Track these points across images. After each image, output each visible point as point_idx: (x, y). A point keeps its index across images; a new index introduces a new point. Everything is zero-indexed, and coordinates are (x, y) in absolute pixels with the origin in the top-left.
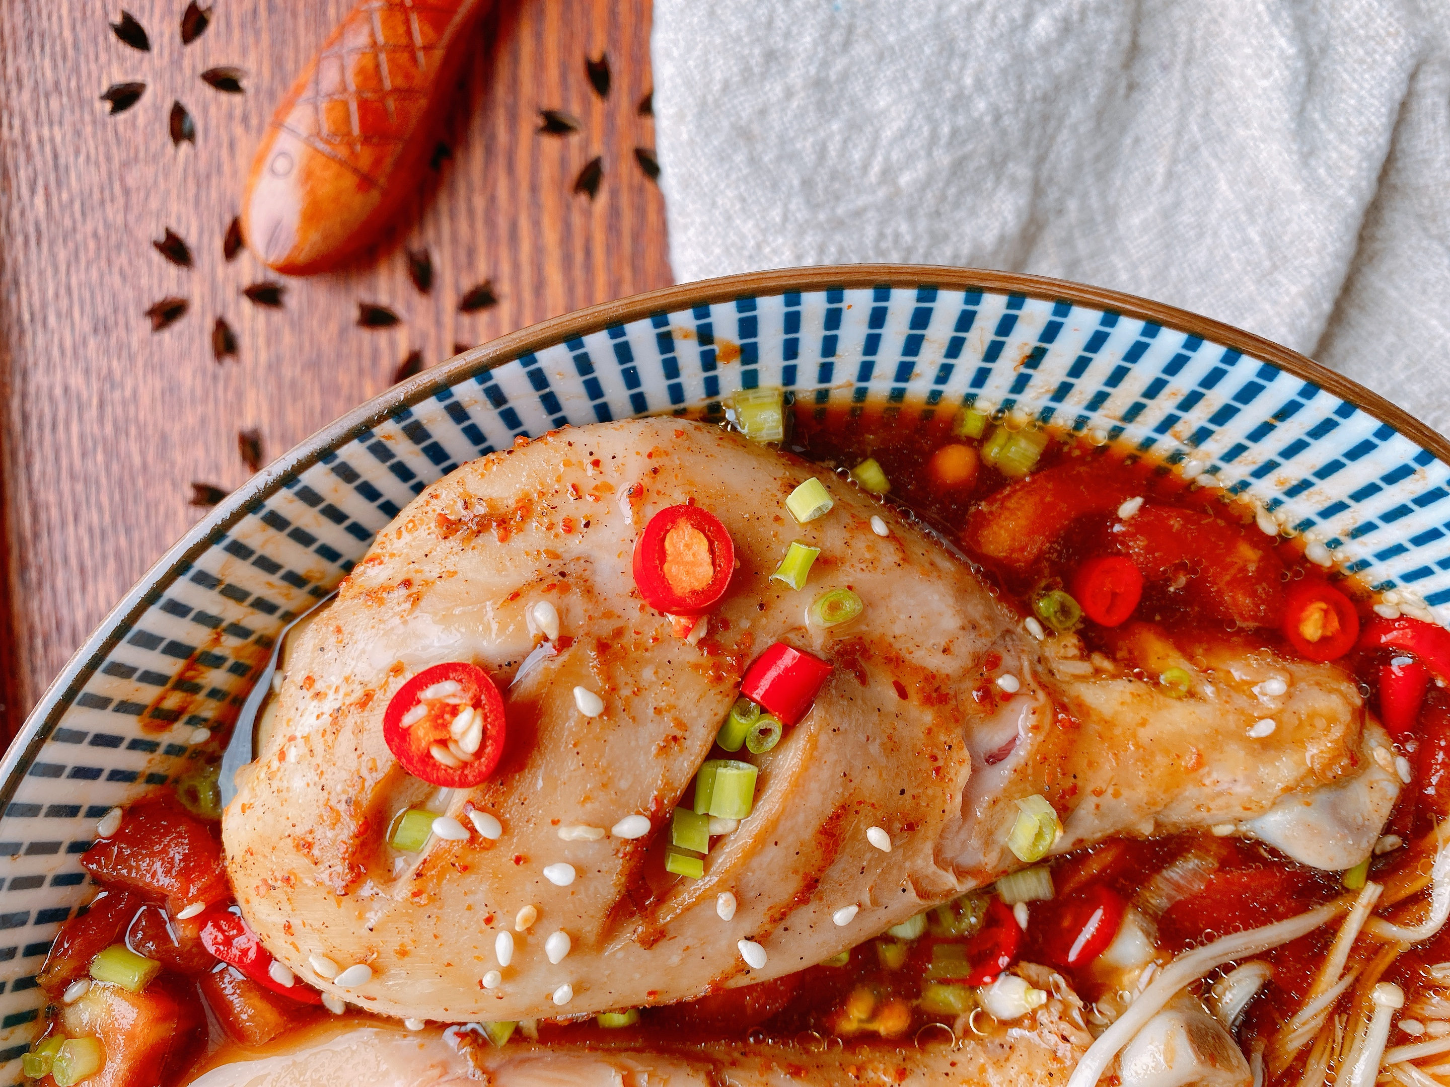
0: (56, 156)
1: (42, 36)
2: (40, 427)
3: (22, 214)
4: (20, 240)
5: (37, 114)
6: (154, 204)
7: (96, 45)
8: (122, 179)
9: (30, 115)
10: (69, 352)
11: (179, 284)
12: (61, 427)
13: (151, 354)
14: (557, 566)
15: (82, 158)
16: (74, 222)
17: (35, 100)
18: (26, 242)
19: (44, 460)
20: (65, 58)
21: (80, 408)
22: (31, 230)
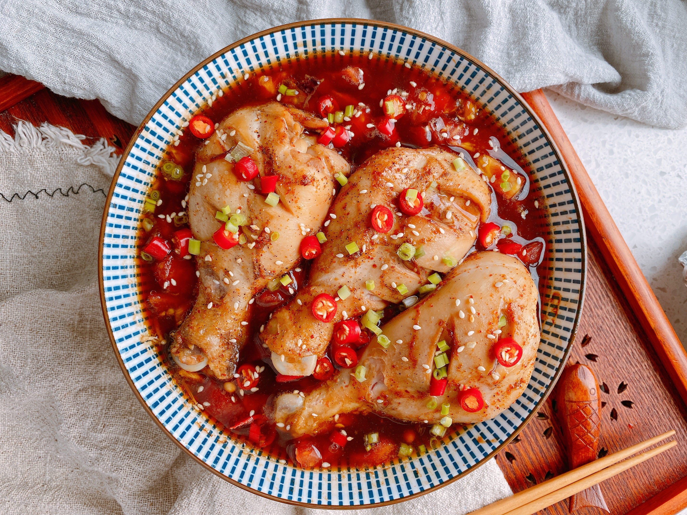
0: (631, 364)
1: (648, 392)
2: (603, 295)
3: (632, 346)
4: (630, 340)
5: (640, 372)
6: (602, 366)
7: (635, 397)
8: (613, 368)
9: (642, 371)
10: (605, 318)
11: (586, 350)
12: (598, 299)
13: (585, 329)
15: (625, 367)
16: (619, 351)
17: (643, 375)
18: (628, 340)
19: (598, 288)
20: (641, 389)
21: (596, 306)
22: (628, 343)
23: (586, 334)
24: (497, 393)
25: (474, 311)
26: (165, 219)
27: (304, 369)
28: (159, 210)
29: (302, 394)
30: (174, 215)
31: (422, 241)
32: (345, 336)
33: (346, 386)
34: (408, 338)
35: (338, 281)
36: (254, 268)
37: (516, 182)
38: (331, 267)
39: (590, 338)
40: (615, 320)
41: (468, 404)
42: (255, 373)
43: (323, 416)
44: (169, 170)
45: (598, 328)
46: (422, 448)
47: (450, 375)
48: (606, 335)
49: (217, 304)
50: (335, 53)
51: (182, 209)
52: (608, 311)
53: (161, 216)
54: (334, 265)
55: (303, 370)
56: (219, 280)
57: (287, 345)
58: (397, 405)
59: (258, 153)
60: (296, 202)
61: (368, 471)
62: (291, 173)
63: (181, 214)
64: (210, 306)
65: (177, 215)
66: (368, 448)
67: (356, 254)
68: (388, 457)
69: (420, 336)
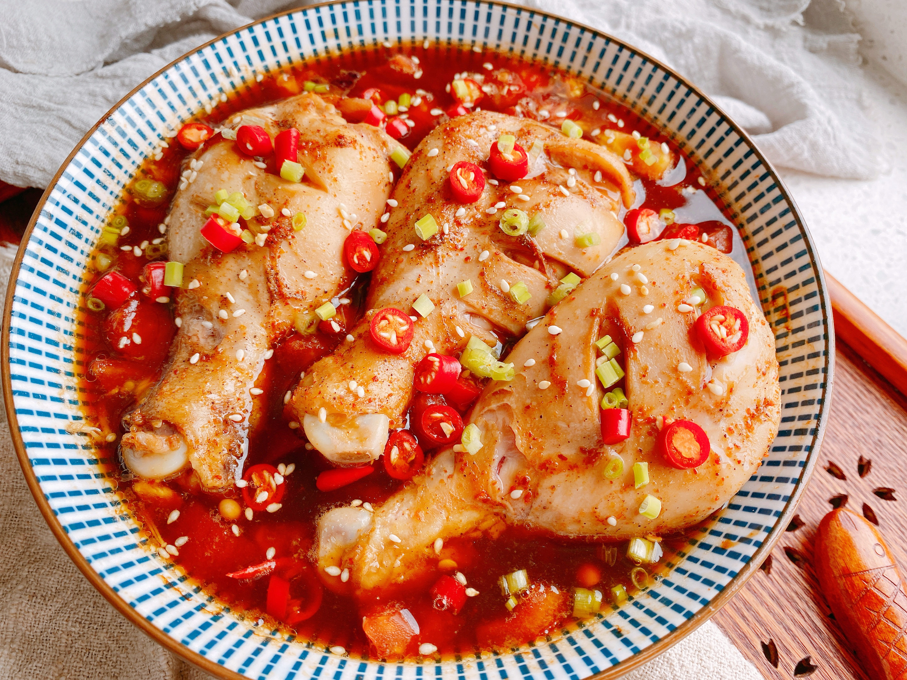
10: (880, 426)
11: (871, 481)
12: (856, 397)
13: (854, 447)
14: (725, 412)
23: (859, 455)
24: (730, 430)
25: (644, 279)
26: (132, 251)
27: (366, 439)
28: (122, 240)
29: (367, 505)
30: (145, 244)
31: (536, 208)
32: (433, 374)
33: (450, 477)
34: (544, 354)
35: (411, 292)
36: (268, 280)
37: (661, 151)
38: (398, 270)
39: (869, 463)
40: (898, 428)
41: (681, 449)
42: (276, 475)
43: (413, 544)
44: (143, 189)
45: (875, 443)
46: (619, 591)
47: (632, 398)
48: (892, 453)
49: (207, 356)
50: (379, 46)
51: (160, 235)
52: (879, 415)
53: (126, 248)
54: (402, 266)
55: (362, 439)
56: (211, 320)
57: (329, 389)
58: (549, 491)
59: (271, 128)
60: (330, 171)
61: (517, 652)
62: (321, 136)
63: (156, 241)
64: (195, 359)
65: (150, 243)
66: (512, 603)
67: (434, 237)
68: (555, 616)
69: (562, 341)
